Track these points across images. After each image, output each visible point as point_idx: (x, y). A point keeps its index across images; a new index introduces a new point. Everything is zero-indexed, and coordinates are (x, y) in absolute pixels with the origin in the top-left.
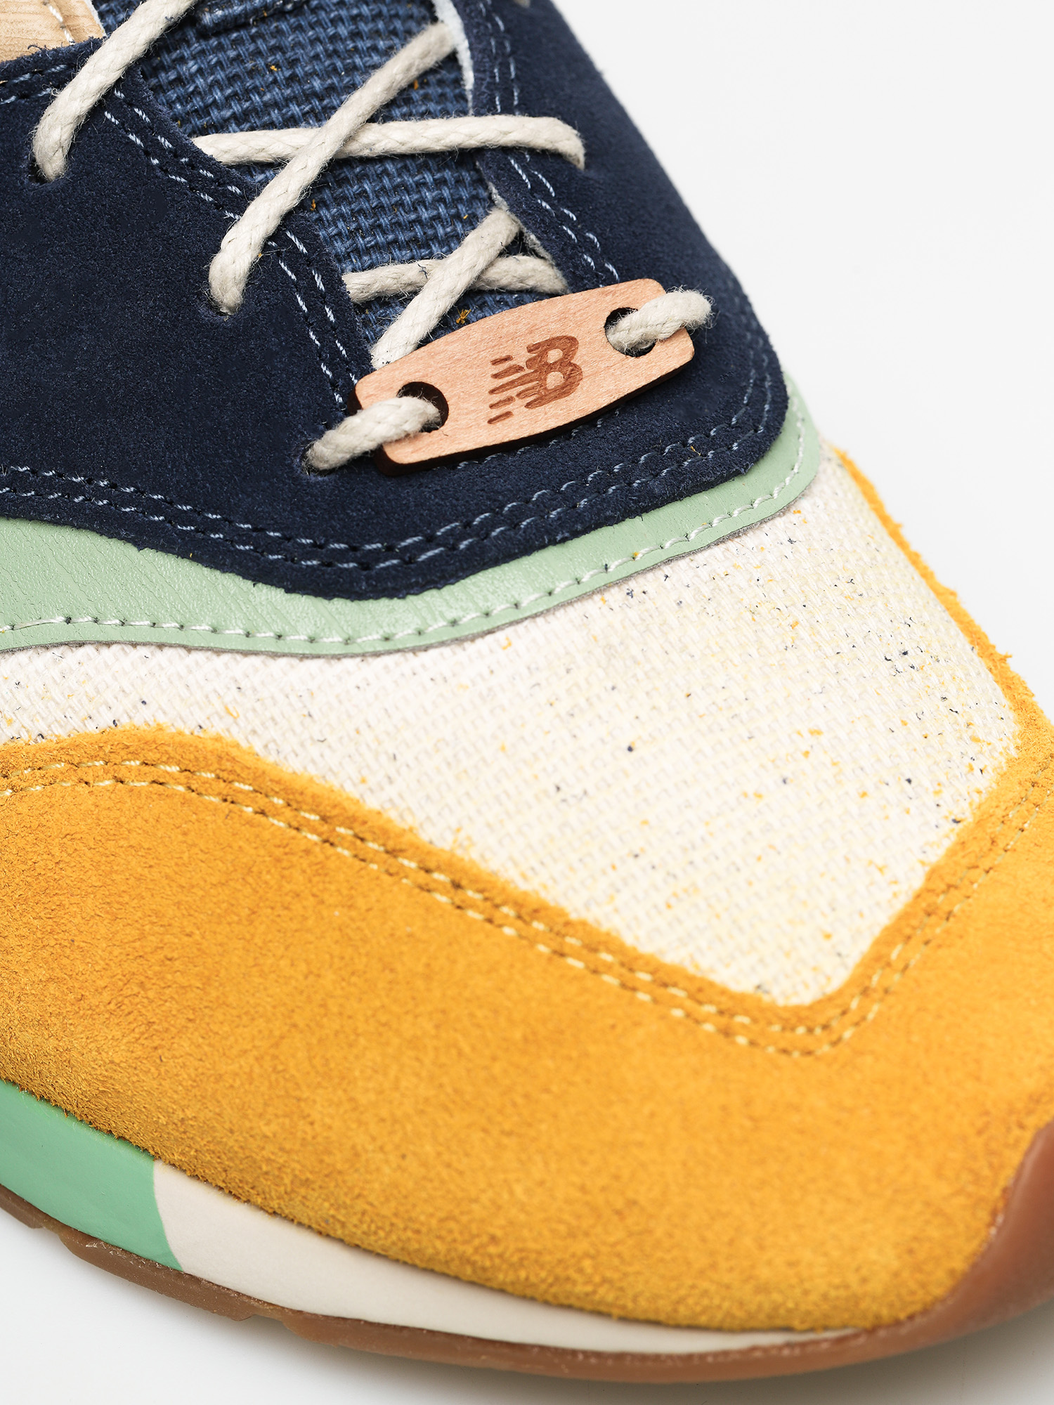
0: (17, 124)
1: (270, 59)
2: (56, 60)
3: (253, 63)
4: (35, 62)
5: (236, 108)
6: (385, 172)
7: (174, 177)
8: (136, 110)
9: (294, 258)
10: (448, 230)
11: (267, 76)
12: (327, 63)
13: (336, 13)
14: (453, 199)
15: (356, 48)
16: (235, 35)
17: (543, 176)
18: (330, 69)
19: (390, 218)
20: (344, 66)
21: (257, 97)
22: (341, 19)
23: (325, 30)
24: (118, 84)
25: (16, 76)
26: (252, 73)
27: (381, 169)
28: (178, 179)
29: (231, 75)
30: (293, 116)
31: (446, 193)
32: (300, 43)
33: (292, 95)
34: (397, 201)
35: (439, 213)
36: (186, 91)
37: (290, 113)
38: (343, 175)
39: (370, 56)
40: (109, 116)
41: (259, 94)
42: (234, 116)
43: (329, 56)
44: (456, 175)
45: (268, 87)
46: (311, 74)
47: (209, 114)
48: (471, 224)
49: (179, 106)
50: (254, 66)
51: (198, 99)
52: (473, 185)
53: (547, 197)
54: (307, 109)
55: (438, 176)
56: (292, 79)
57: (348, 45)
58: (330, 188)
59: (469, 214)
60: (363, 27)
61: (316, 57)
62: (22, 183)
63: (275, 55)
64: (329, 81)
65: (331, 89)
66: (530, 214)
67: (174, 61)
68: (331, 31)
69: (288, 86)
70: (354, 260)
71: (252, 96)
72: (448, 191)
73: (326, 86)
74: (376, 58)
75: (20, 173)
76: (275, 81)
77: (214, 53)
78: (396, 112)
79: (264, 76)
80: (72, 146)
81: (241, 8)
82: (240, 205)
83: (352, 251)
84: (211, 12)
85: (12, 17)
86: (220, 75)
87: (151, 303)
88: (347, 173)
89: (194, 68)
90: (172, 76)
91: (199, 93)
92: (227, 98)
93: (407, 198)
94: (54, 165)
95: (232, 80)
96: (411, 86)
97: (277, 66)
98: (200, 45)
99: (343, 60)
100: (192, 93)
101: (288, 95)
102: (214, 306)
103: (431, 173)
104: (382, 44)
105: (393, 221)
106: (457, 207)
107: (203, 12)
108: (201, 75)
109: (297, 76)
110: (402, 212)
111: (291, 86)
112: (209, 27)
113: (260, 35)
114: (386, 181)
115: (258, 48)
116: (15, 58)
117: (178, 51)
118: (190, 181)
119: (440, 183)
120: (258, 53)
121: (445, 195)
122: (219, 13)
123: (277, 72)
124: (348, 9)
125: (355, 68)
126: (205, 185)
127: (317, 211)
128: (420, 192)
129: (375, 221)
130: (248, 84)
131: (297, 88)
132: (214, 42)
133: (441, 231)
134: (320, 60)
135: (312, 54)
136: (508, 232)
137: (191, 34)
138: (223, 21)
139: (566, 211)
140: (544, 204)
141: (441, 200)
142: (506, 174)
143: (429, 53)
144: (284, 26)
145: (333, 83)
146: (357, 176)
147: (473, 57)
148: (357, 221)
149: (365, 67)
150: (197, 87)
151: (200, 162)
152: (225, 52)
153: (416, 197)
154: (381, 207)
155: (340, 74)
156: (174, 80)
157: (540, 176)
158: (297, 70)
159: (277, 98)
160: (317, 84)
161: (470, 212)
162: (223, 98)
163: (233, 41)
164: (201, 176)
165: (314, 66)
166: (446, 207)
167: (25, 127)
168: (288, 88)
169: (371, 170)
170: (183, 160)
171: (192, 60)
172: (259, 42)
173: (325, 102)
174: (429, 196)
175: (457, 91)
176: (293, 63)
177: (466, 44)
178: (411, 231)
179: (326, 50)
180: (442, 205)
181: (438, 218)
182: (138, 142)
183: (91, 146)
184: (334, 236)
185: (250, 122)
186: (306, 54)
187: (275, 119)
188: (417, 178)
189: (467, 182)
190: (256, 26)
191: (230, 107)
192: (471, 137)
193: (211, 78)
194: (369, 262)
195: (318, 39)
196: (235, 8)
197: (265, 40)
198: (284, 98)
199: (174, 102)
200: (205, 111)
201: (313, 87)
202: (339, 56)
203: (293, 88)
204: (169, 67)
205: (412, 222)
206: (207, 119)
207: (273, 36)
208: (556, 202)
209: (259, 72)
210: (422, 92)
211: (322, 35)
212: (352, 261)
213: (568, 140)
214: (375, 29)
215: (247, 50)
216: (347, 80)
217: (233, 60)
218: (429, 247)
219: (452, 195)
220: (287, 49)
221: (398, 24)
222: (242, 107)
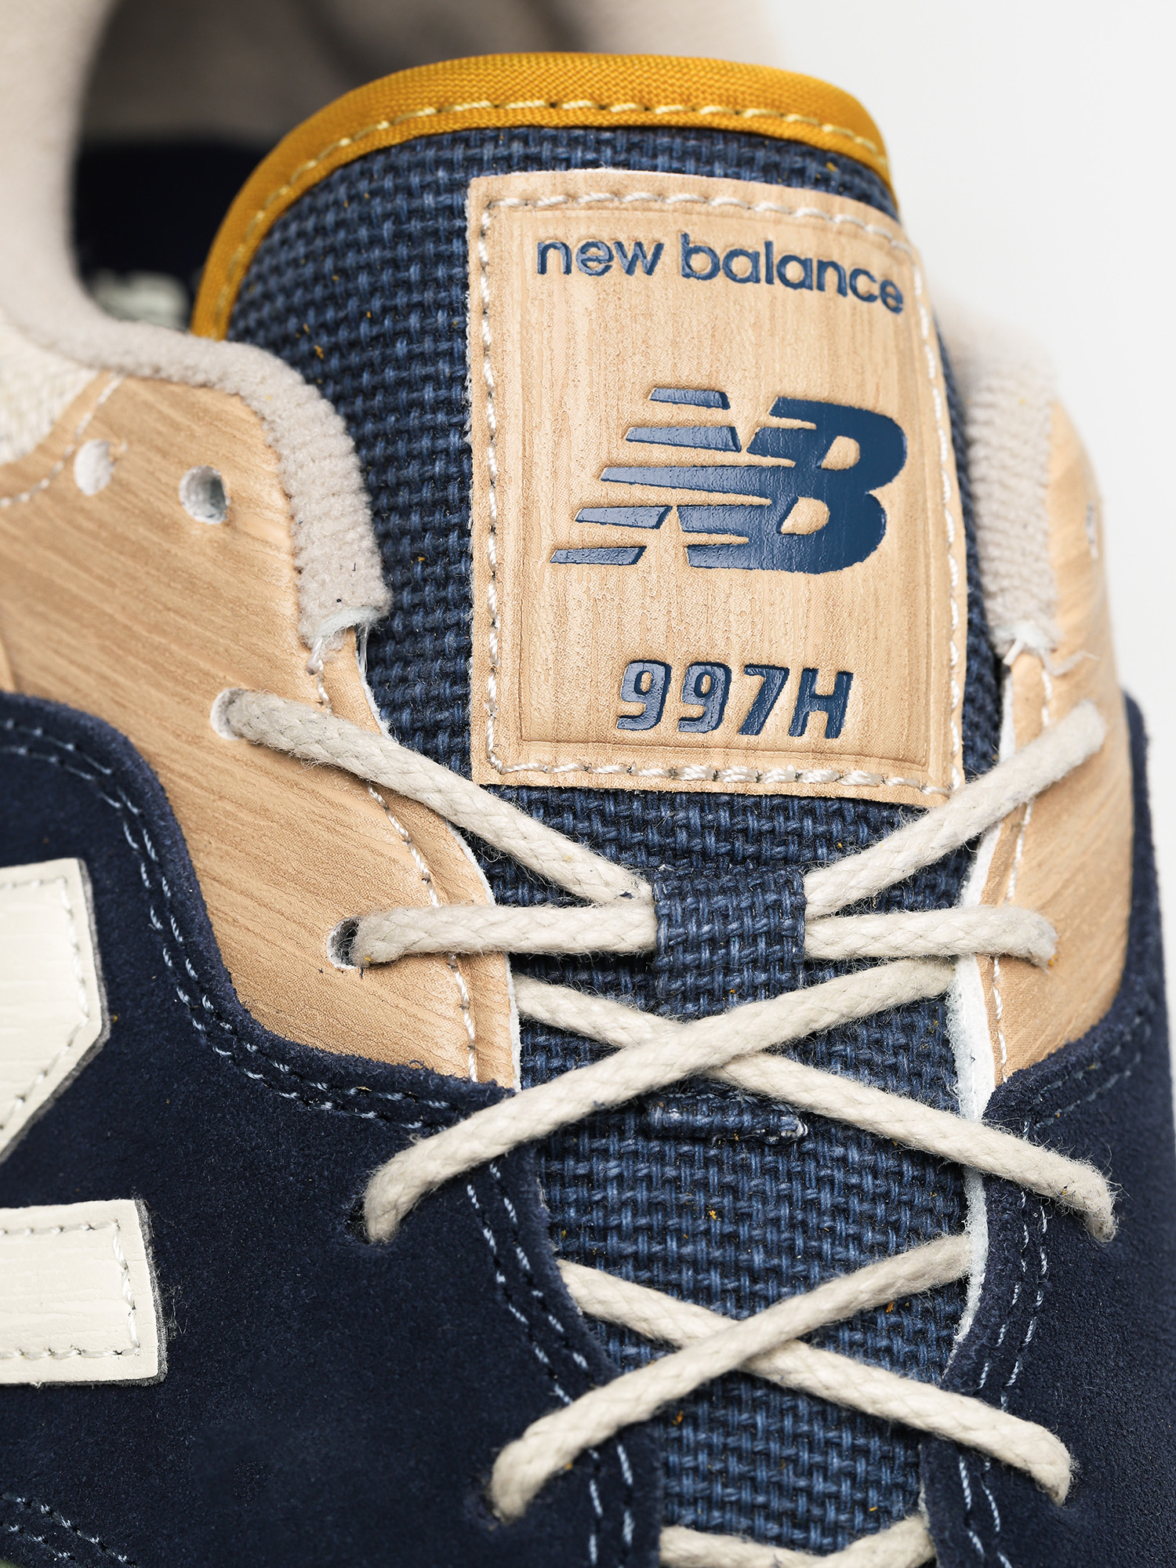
0: (362, 1149)
1: (715, 1200)
2: (438, 1093)
3: (691, 1197)
4: (412, 1083)
5: (643, 1245)
6: (794, 1409)
7: (514, 1310)
8: (506, 1201)
9: (612, 1487)
10: (843, 1518)
11: (700, 1222)
12: (785, 1235)
13: (829, 1171)
14: (866, 1479)
15: (832, 1229)
16: (686, 1148)
17: (995, 1499)
18: (785, 1244)
19: (770, 1474)
20: (805, 1247)
21: (674, 1244)
22: (831, 1181)
23: (805, 1188)
24: (498, 1160)
25: (384, 1090)
26: (682, 1209)
27: (789, 1404)
28: (518, 1315)
29: (655, 1201)
30: (709, 1288)
31: (861, 1467)
32: (764, 1192)
33: (720, 1259)
34: (790, 1456)
35: (839, 1492)
36: (590, 1196)
37: (706, 1282)
38: (736, 1392)
39: (847, 1247)
40: (471, 1191)
41: (679, 1240)
42: (635, 1255)
43: (792, 1226)
44: (885, 1448)
45: (694, 1236)
46: (757, 1242)
47: (605, 1240)
48: (877, 1520)
49: (572, 1213)
50: (689, 1201)
51: (600, 1214)
52: (904, 1470)
53: (985, 1532)
54: (730, 1286)
55: (861, 1441)
56: (731, 1238)
57: (825, 1222)
58: (711, 1402)
59: (879, 1507)
60: (855, 1204)
61: (776, 1222)
62: (334, 1229)
63: (723, 1196)
64: (776, 1261)
65: (775, 1272)
66: (949, 1547)
67: (592, 1151)
68: (811, 1194)
69: (721, 1245)
70: (699, 1511)
71: (669, 1240)
72: (864, 1467)
73: (768, 1265)
74: (853, 1253)
75: (338, 1215)
76: (707, 1232)
77: (648, 1161)
78: (845, 1335)
79: (695, 1219)
80: (410, 1213)
81: (706, 1120)
82: (581, 1384)
83: (702, 1498)
84: (665, 1110)
85: (414, 1010)
86: (642, 1195)
87: (412, 1463)
88: (743, 1391)
89: (614, 1172)
90: (582, 1170)
91: (605, 1207)
92: (637, 1230)
93: (805, 1456)
94: (379, 1227)
95: (653, 1207)
96: (882, 1308)
97: (720, 1214)
98: (636, 1144)
99: (808, 1238)
100: (597, 1202)
101: (714, 1258)
102: (487, 1504)
103: (853, 1433)
104: (869, 1236)
105: (774, 1479)
106: (867, 1492)
107: (655, 1106)
108: (618, 1185)
109: (739, 1237)
110: (791, 1473)
111: (724, 1247)
112: (655, 1128)
113: (718, 1162)
114: (788, 1423)
115: (707, 1178)
116: (395, 1064)
117: (604, 1141)
118: (531, 1326)
119: (857, 1452)
120: (703, 1185)
121: (859, 1470)
122: (675, 1116)
123: (716, 1221)
124: (847, 1172)
125: (819, 1255)
126: (548, 1339)
127: (680, 1427)
128: (826, 1454)
129: (749, 1471)
130: (670, 1223)
131: (730, 1251)
132: (656, 1147)
133: (832, 1514)
134: (779, 1227)
135: (772, 1215)
136: (915, 1555)
137: (631, 1122)
138: (676, 1128)
139: (1003, 1559)
140: (976, 1540)
141: (852, 1475)
142: (944, 1481)
143: (924, 1275)
144: (754, 1162)
145: (780, 1266)
146: (754, 1400)
147: (982, 1300)
148: (725, 1461)
149: (833, 1259)
150: (605, 1198)
151: (555, 1306)
152: (663, 1166)
153: (818, 1458)
154: (766, 1454)
155: (794, 1257)
156: (583, 1176)
157: (991, 1498)
158: (741, 1229)
159: (699, 1257)
160: (758, 1258)
161: (882, 1504)
162: (631, 1227)
163: (680, 1155)
164: (547, 1323)
165: (765, 1233)
166: (853, 1486)
167: (369, 1158)
168: (718, 1249)
169: (775, 1400)
170: (535, 1293)
171: (615, 1159)
172: (713, 1171)
173: (758, 1287)
174: (836, 1462)
175: (945, 1333)
176: (742, 1217)
177: (982, 1279)
178: (792, 1501)
179: (792, 1217)
180: (849, 1482)
181: (836, 1496)
182: (492, 1243)
183: (433, 1222)
184: (687, 1469)
185: (651, 1271)
186: (765, 1212)
187: (684, 1283)
188: (831, 1434)
189: (897, 1462)
190: (720, 1148)
191: (636, 1242)
192: (919, 1415)
193: (629, 1194)
194: (720, 1520)
195: (789, 1198)
196: (699, 1117)
197: (721, 1170)
198: (708, 1259)
199: (569, 1205)
200: (602, 1233)
201: (752, 1260)
202: (805, 1232)
203: (725, 1251)
204: (584, 1157)
205: (797, 1491)
206: (601, 1244)
207: (734, 1169)
208: (996, 1541)
209: (693, 1212)
210: (893, 1319)
211: (798, 1194)
212: (696, 1511)
213: (1051, 1463)
214: (871, 1212)
215: (692, 1175)
216: (800, 1268)
217: (667, 1181)
218: (807, 1530)
219: (867, 1473)
220: (743, 1195)
221: (906, 1217)
222: (649, 1249)
